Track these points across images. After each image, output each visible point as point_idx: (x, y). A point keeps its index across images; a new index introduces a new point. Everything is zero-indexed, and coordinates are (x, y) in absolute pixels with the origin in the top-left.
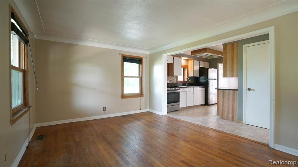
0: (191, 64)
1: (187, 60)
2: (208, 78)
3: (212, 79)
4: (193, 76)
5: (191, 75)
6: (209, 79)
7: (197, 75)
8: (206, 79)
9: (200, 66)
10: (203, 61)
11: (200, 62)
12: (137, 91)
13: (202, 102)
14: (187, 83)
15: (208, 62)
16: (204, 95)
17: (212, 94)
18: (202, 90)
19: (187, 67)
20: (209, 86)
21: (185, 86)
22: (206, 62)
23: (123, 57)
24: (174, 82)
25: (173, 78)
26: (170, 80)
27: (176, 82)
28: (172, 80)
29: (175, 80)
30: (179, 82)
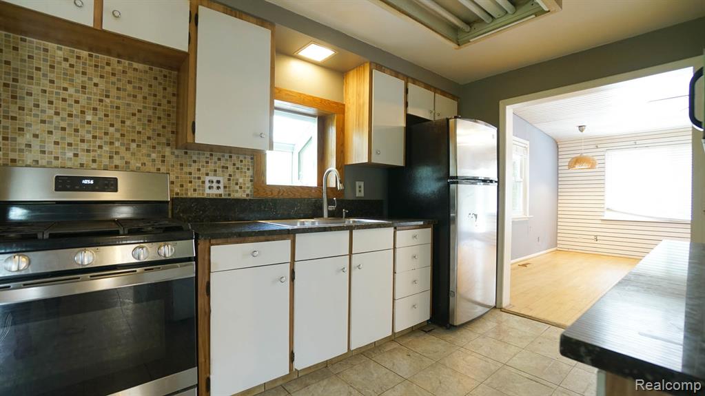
0: (359, 95)
1: (338, 70)
2: (452, 173)
3: (474, 180)
4: (365, 160)
5: (359, 154)
6: (456, 180)
7: (394, 156)
8: (439, 179)
9: (411, 112)
10: (428, 87)
11: (411, 86)
13: (414, 310)
14: (330, 202)
15: (453, 97)
16: (429, 270)
17: (472, 236)
18: (415, 242)
19: (340, 109)
20: (454, 220)
21: (321, 216)
22: (444, 93)
24: (237, 191)
25: (227, 168)
26: (199, 178)
27: (248, 192)
28: (218, 182)
29: (241, 180)
30: (279, 192)
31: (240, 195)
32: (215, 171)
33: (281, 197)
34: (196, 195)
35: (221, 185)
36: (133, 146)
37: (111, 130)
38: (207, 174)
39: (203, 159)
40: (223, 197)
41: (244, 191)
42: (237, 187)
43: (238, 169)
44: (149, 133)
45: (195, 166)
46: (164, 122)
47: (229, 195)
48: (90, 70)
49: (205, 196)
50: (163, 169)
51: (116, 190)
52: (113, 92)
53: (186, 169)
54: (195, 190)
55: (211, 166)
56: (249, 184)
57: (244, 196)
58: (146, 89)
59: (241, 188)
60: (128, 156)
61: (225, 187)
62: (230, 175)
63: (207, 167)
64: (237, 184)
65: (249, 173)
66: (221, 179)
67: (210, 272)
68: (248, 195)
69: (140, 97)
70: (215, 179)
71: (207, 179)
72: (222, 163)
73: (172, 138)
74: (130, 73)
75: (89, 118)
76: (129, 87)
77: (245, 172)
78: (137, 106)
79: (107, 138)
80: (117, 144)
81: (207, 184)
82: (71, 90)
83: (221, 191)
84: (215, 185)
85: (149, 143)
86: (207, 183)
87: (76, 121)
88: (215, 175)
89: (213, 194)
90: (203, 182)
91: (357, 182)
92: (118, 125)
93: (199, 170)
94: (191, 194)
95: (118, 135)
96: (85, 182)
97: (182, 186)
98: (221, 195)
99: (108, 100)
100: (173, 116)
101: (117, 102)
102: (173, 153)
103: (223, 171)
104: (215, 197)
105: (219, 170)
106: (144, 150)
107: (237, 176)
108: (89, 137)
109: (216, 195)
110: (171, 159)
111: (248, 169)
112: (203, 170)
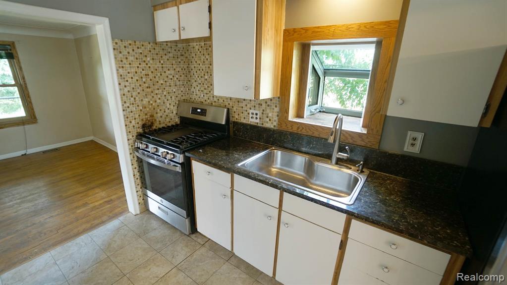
24: (267, 122)
25: (261, 105)
26: (246, 111)
27: (275, 124)
28: (257, 114)
29: (270, 115)
30: (298, 128)
31: (269, 125)
32: (255, 107)
33: (300, 132)
34: (244, 121)
35: (258, 117)
38: (250, 109)
40: (259, 125)
41: (272, 123)
42: (268, 120)
43: (268, 106)
45: (245, 103)
47: (262, 124)
48: (205, 52)
49: (249, 123)
50: (231, 104)
51: (205, 115)
53: (240, 105)
54: (244, 118)
55: (253, 103)
56: (276, 118)
57: (272, 127)
59: (270, 120)
61: (260, 118)
62: (263, 110)
63: (250, 104)
64: (267, 117)
65: (277, 110)
66: (258, 112)
68: (274, 126)
70: (255, 112)
71: (251, 111)
72: (259, 101)
75: (206, 77)
77: (273, 109)
82: (201, 65)
83: (258, 121)
84: (255, 116)
86: (250, 114)
88: (255, 110)
89: (253, 122)
90: (249, 114)
91: (409, 133)
93: (246, 105)
96: (199, 110)
97: (239, 115)
98: (257, 123)
103: (259, 107)
104: (254, 124)
105: (257, 107)
107: (268, 111)
108: (207, 86)
109: (255, 123)
111: (276, 107)
112: (248, 106)
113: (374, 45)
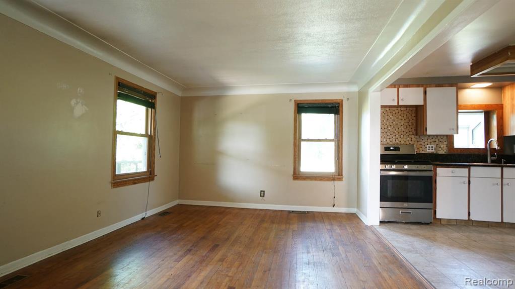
0: (512, 99)
1: (500, 89)
12: (330, 167)
14: (492, 156)
19: (500, 107)
23: (298, 104)
24: (440, 151)
25: (436, 141)
26: (424, 146)
27: (445, 151)
29: (442, 146)
30: (461, 151)
31: (441, 152)
33: (462, 153)
34: (423, 152)
35: (433, 148)
36: (402, 136)
37: (395, 131)
38: (428, 144)
39: (426, 139)
40: (434, 153)
41: (443, 151)
42: (440, 149)
43: (440, 141)
44: (407, 131)
45: (423, 142)
46: (411, 127)
47: (437, 152)
48: (389, 114)
49: (427, 153)
50: (411, 143)
51: (399, 150)
52: (396, 119)
53: (419, 143)
54: (423, 150)
55: (429, 141)
56: (446, 148)
57: (444, 153)
58: (405, 116)
59: (442, 149)
60: (400, 139)
61: (435, 149)
62: (437, 144)
63: (427, 141)
65: (446, 143)
66: (433, 146)
67: (436, 176)
69: (403, 119)
70: (431, 146)
71: (428, 146)
72: (434, 139)
73: (415, 132)
74: (400, 113)
75: (389, 129)
76: (400, 117)
77: (444, 143)
78: (403, 123)
79: (394, 134)
80: (397, 136)
81: (428, 148)
82: (385, 121)
83: (433, 151)
84: (431, 148)
85: (407, 134)
87: (386, 130)
90: (426, 147)
92: (397, 129)
94: (422, 152)
95: (397, 133)
96: (391, 148)
97: (418, 149)
99: (394, 122)
100: (415, 124)
101: (397, 122)
102: (415, 137)
103: (434, 143)
105: (432, 143)
106: (405, 137)
107: (440, 144)
108: (389, 134)
109: (431, 152)
110: (414, 139)
112: (426, 143)
113: (483, 113)
